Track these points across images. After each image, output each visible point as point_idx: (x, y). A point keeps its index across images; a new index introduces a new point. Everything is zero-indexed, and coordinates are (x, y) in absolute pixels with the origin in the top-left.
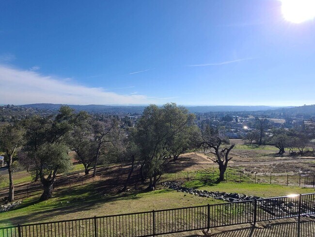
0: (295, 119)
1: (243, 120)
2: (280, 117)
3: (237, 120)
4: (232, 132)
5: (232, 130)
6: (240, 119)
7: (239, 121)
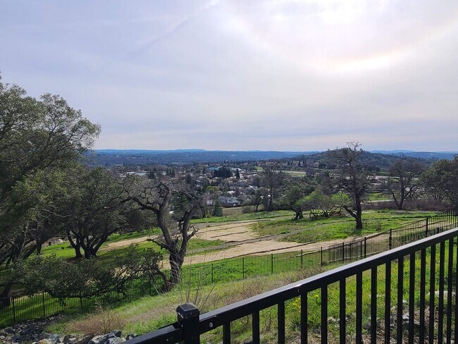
0: (317, 171)
1: (247, 174)
2: (298, 168)
3: (238, 176)
4: (229, 196)
5: (230, 192)
6: (243, 174)
7: (241, 176)
